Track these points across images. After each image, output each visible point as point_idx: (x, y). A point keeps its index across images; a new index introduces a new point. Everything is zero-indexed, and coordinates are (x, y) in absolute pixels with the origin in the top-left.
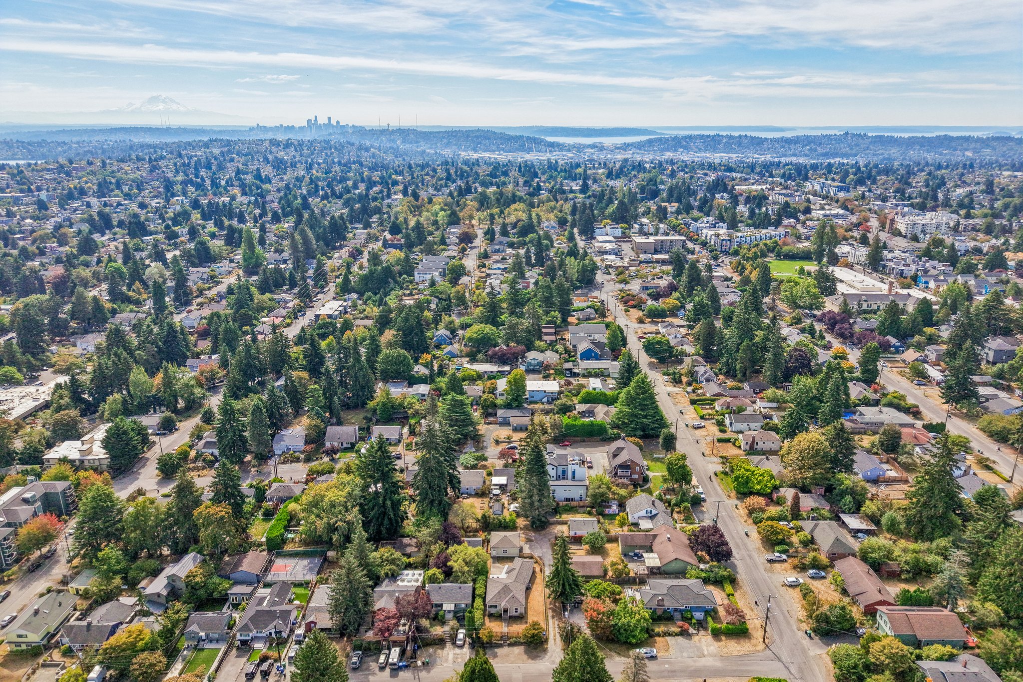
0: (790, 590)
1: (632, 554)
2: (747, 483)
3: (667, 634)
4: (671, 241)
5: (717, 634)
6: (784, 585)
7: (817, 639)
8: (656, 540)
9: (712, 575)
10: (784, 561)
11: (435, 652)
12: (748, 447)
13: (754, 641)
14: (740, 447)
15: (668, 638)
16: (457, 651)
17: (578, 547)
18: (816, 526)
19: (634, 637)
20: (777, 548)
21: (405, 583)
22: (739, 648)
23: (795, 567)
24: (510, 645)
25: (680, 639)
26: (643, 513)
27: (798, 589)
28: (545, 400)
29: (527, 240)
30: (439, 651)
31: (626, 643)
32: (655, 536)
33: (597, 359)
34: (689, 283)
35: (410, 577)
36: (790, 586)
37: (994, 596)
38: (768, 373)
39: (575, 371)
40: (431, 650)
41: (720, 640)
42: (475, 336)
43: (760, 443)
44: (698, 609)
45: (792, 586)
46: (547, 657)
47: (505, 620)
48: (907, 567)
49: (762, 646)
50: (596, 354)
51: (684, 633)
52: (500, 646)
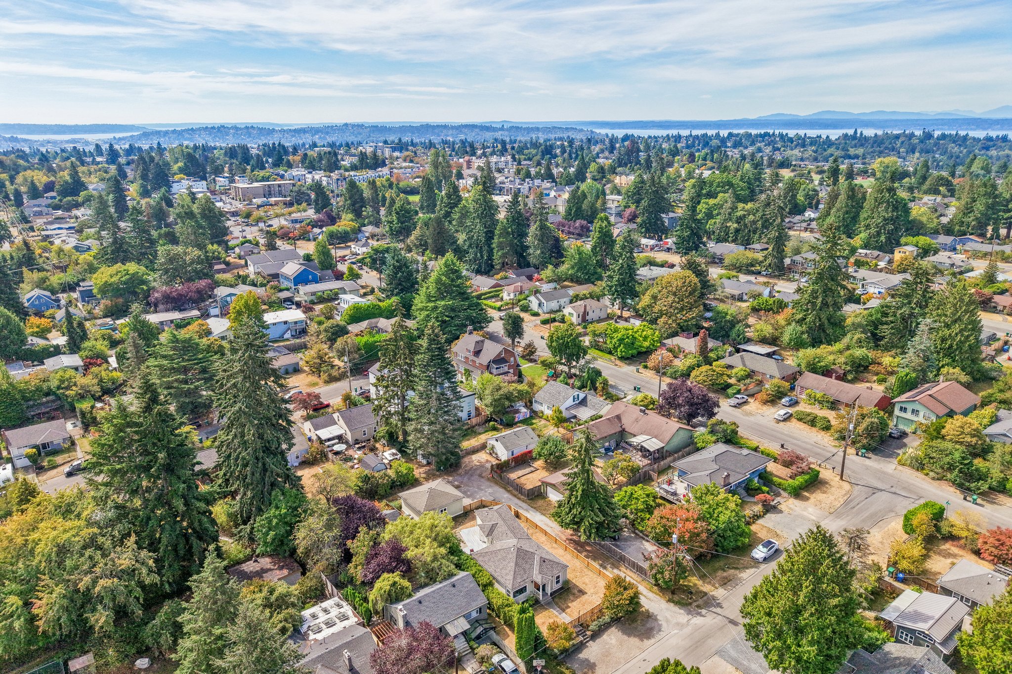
0: (788, 423)
1: (603, 450)
3: (757, 517)
4: (279, 186)
5: (797, 494)
6: (778, 421)
7: (870, 455)
8: (624, 421)
9: (720, 435)
10: (746, 402)
12: (580, 320)
13: (834, 484)
14: (571, 323)
15: (760, 521)
17: (528, 470)
18: (740, 359)
19: (741, 536)
20: (730, 391)
21: (327, 632)
23: (765, 402)
24: (595, 635)
25: (770, 516)
26: (570, 402)
27: (794, 421)
28: (288, 335)
29: (80, 199)
31: (738, 548)
32: (618, 417)
33: (317, 282)
34: (353, 204)
35: (323, 617)
36: (785, 420)
37: (947, 360)
39: (297, 299)
41: (806, 499)
42: (115, 279)
44: (752, 476)
45: (787, 418)
46: (662, 622)
47: (549, 604)
48: (849, 368)
49: (846, 486)
50: (315, 276)
51: (769, 508)
52: (580, 647)
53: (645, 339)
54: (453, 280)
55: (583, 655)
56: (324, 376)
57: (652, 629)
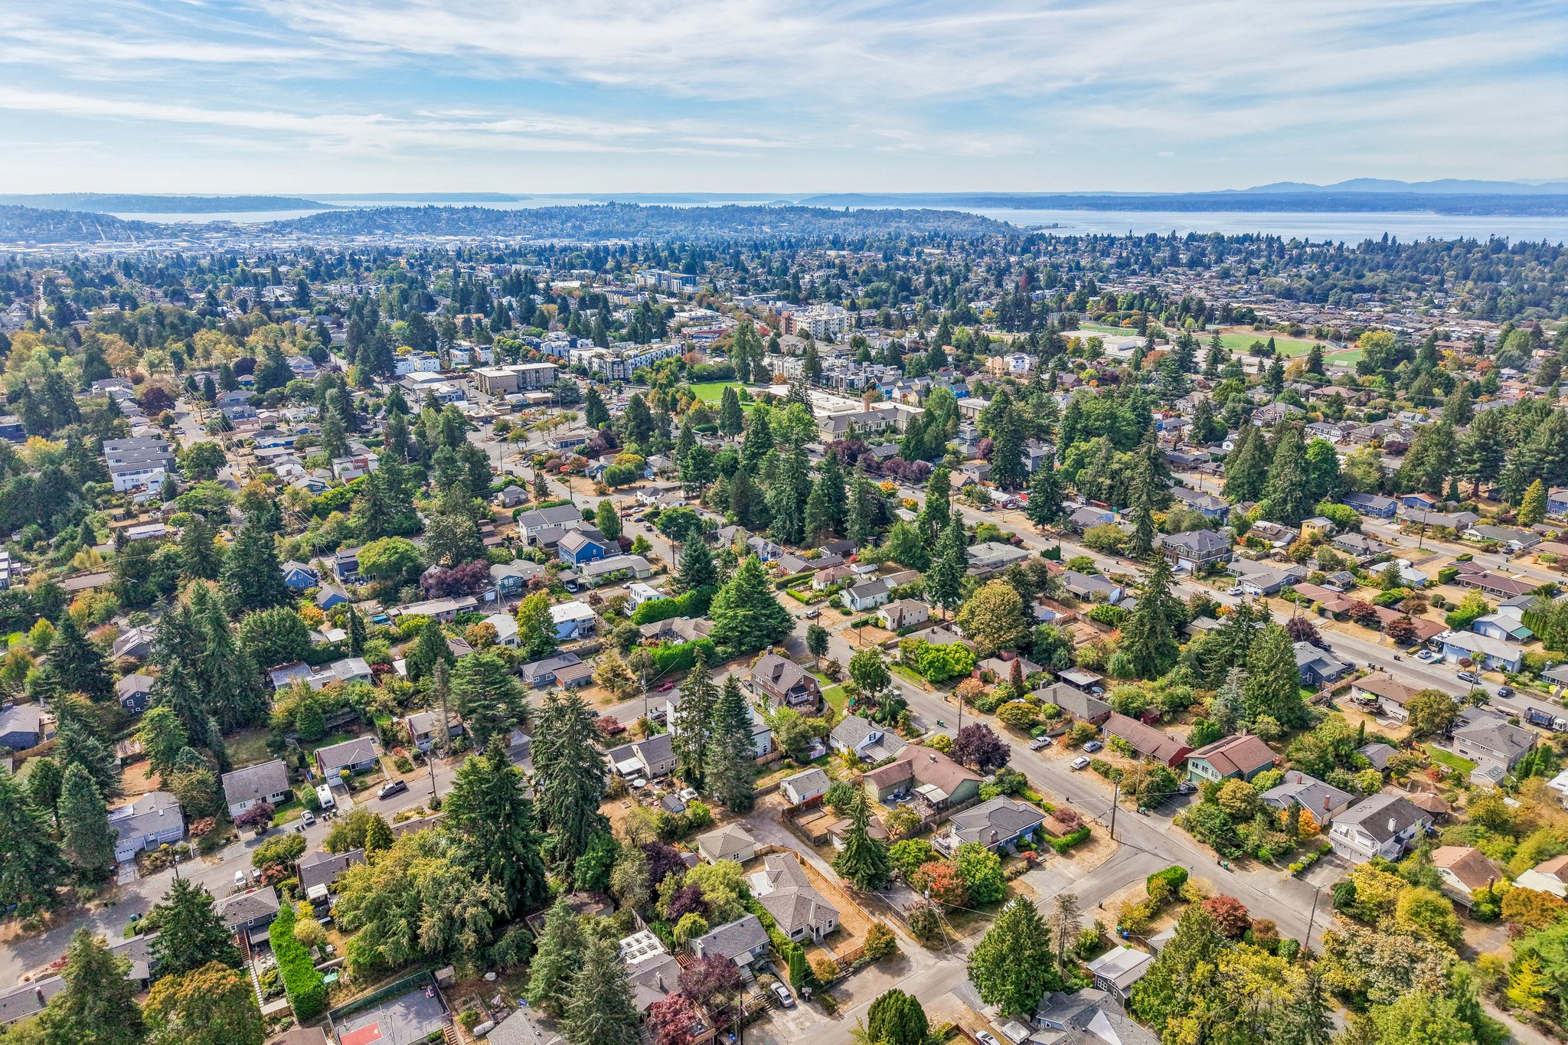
0: (1083, 773)
1: (891, 797)
2: (944, 666)
3: (1019, 873)
4: (537, 371)
5: (1064, 851)
6: (1074, 770)
7: (1151, 813)
8: (915, 767)
9: (1006, 786)
10: (1049, 745)
11: (763, 1030)
12: (895, 625)
13: (1102, 842)
14: (884, 628)
15: (1022, 878)
16: (792, 1014)
17: (817, 815)
18: (1055, 691)
19: (996, 891)
20: (1035, 731)
21: (640, 959)
22: (1096, 856)
23: (1067, 746)
24: (856, 972)
25: (1032, 873)
26: (866, 741)
27: (1090, 769)
28: (575, 634)
30: (767, 1027)
31: (991, 903)
32: (910, 763)
33: (602, 558)
34: (638, 426)
35: (636, 947)
36: (1081, 769)
37: (1263, 708)
38: (857, 527)
39: (581, 581)
40: (755, 1031)
41: (1072, 857)
42: (383, 559)
43: (908, 616)
44: (1026, 831)
45: (1083, 767)
46: (914, 964)
47: (821, 944)
48: (1166, 708)
49: (1114, 845)
50: (599, 549)
51: (1033, 865)
52: (844, 979)
53: (958, 661)
54: (754, 587)
55: (843, 987)
56: (618, 693)
57: (903, 969)
